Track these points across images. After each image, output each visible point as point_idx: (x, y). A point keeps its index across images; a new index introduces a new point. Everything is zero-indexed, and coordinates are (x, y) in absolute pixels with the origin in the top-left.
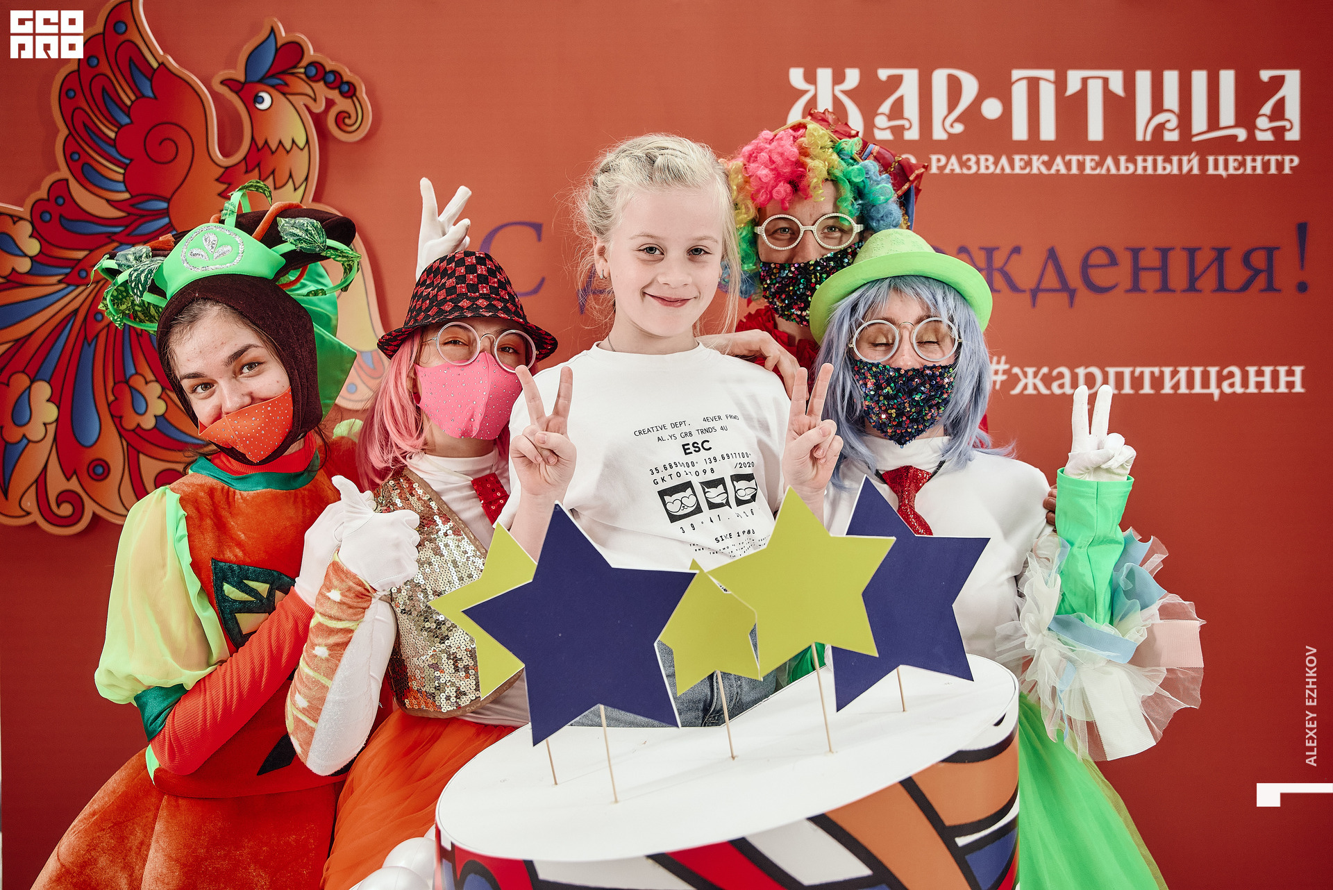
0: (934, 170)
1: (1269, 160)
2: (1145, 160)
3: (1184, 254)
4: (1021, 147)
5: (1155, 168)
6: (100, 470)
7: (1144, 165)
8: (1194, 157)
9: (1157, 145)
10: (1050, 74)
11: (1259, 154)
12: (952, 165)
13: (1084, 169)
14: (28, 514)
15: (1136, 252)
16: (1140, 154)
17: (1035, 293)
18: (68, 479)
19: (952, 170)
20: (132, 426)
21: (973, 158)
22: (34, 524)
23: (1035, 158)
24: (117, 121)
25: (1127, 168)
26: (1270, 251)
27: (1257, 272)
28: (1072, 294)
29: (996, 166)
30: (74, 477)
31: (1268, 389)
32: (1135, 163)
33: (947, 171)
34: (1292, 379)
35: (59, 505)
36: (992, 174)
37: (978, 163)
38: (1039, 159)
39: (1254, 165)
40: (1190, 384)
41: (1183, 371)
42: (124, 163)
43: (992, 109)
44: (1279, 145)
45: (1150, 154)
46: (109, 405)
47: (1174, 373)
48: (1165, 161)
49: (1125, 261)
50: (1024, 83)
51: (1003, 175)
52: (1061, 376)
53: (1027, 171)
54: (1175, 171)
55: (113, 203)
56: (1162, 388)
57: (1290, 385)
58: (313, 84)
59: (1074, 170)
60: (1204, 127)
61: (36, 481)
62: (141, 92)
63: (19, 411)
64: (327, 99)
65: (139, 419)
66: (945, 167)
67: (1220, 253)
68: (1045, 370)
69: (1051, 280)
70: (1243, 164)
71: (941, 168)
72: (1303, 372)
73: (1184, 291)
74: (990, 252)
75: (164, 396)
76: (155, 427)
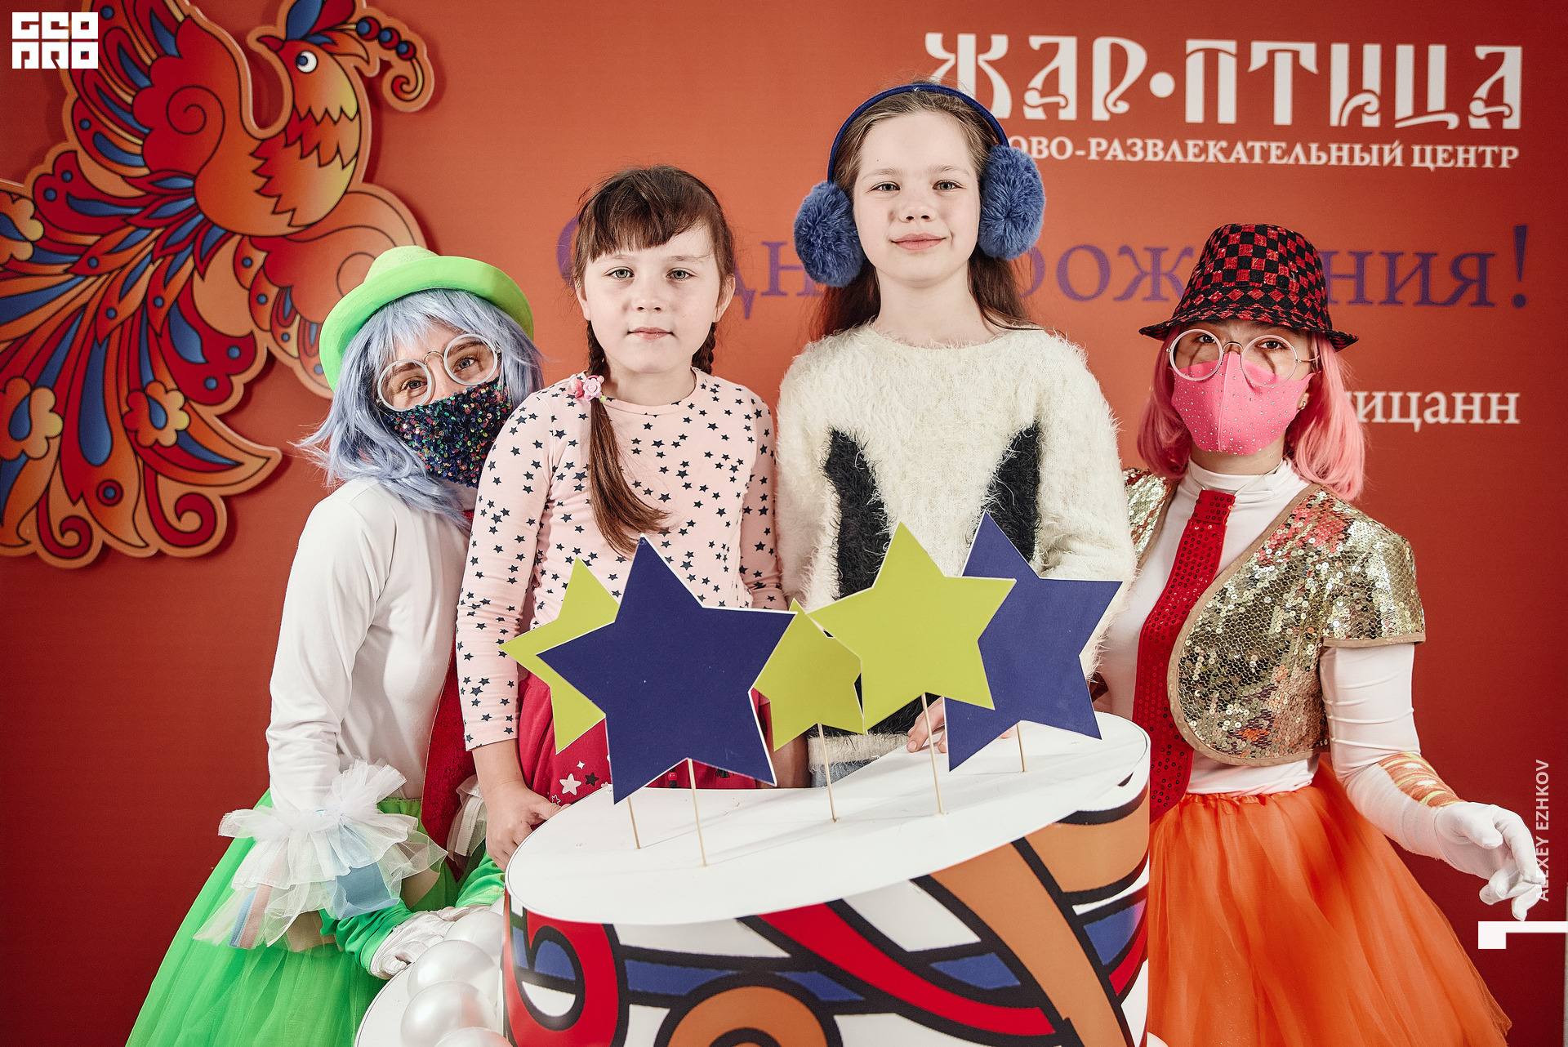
0: (1093, 156)
1: (1484, 151)
2: (1340, 149)
3: (1383, 260)
4: (1195, 131)
5: (1351, 158)
6: (111, 493)
7: (1339, 154)
8: (1396, 148)
9: (1354, 132)
11: (1473, 144)
12: (1115, 150)
13: (1269, 159)
14: (27, 543)
16: (1334, 142)
18: (74, 503)
19: (1115, 157)
20: (149, 442)
21: (1139, 143)
22: (34, 555)
23: (1211, 144)
24: (136, 84)
25: (1319, 158)
26: (1483, 258)
27: (1467, 282)
29: (1166, 153)
30: (81, 503)
31: (1477, 419)
32: (1328, 152)
33: (1109, 157)
34: (1505, 408)
35: (63, 534)
36: (1161, 162)
37: (1144, 148)
38: (1216, 145)
39: (1466, 157)
40: (1387, 413)
41: (1379, 396)
42: (144, 133)
43: (1162, 85)
44: (1496, 134)
45: (1346, 142)
46: (122, 417)
47: (1369, 399)
48: (1362, 150)
50: (1200, 56)
51: (1174, 163)
53: (1202, 159)
54: (1375, 163)
55: (129, 180)
57: (1503, 415)
58: (365, 43)
59: (1257, 159)
60: (1410, 112)
61: (37, 505)
62: (163, 49)
63: (18, 424)
64: (381, 61)
65: (156, 434)
66: (1106, 152)
67: (1425, 259)
70: (1453, 155)
71: (1102, 154)
72: (1518, 400)
73: (1382, 303)
74: (1156, 253)
75: (187, 407)
76: (176, 443)
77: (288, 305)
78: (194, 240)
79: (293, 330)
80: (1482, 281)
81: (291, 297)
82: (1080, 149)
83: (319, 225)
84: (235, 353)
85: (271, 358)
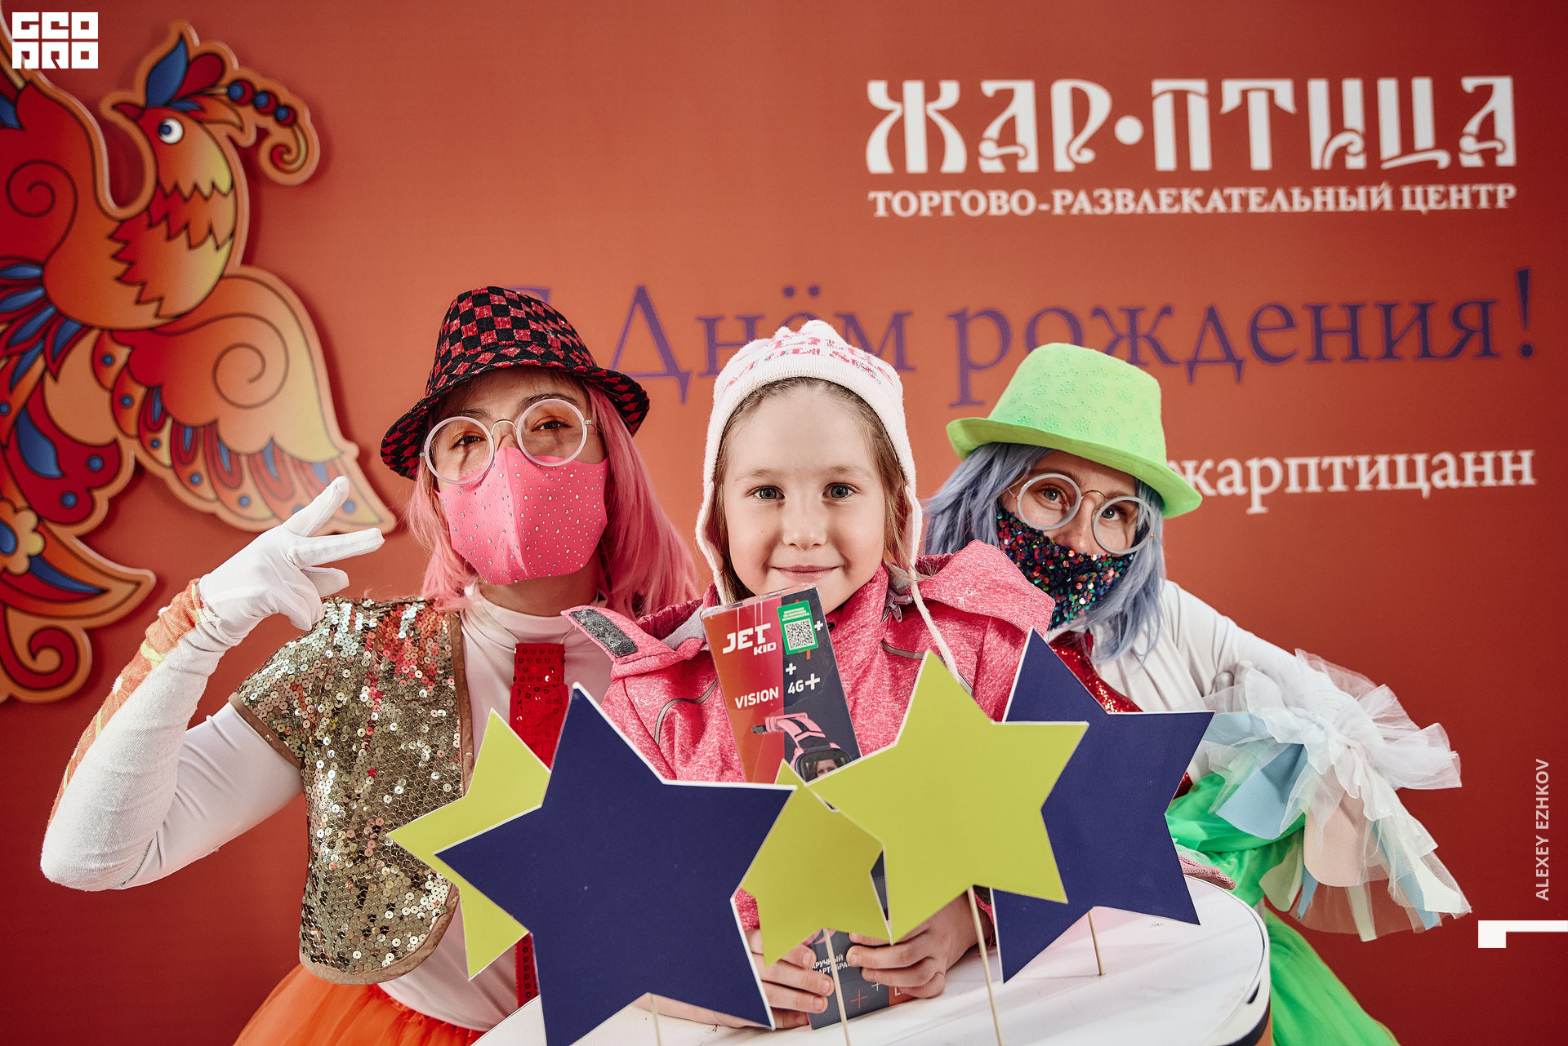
4: (1167, 180)
5: (1337, 202)
7: (1324, 199)
10: (1200, 86)
15: (1317, 311)
17: (1192, 365)
19: (1082, 210)
21: (1107, 194)
23: (1185, 192)
27: (1470, 333)
28: (1239, 365)
31: (1489, 481)
32: (1311, 196)
33: (1075, 211)
34: (1519, 468)
37: (1113, 199)
39: (1460, 197)
40: (1393, 478)
44: (1490, 172)
47: (1372, 464)
49: (1304, 319)
50: (1168, 97)
51: (1146, 216)
52: (1228, 471)
53: (1176, 209)
56: (1357, 481)
57: (1517, 475)
58: (237, 109)
60: (1396, 151)
62: (2, 121)
64: (257, 127)
65: (5, 561)
66: (1071, 206)
67: (1423, 311)
68: (1208, 464)
69: (1212, 349)
70: (1446, 196)
71: (1067, 208)
72: (1532, 458)
73: (1380, 358)
74: (1132, 314)
75: (40, 529)
76: (29, 571)
77: (158, 407)
78: (44, 337)
79: (165, 435)
80: (1486, 330)
81: (161, 399)
82: (1044, 202)
83: (192, 315)
84: (97, 464)
85: (139, 469)
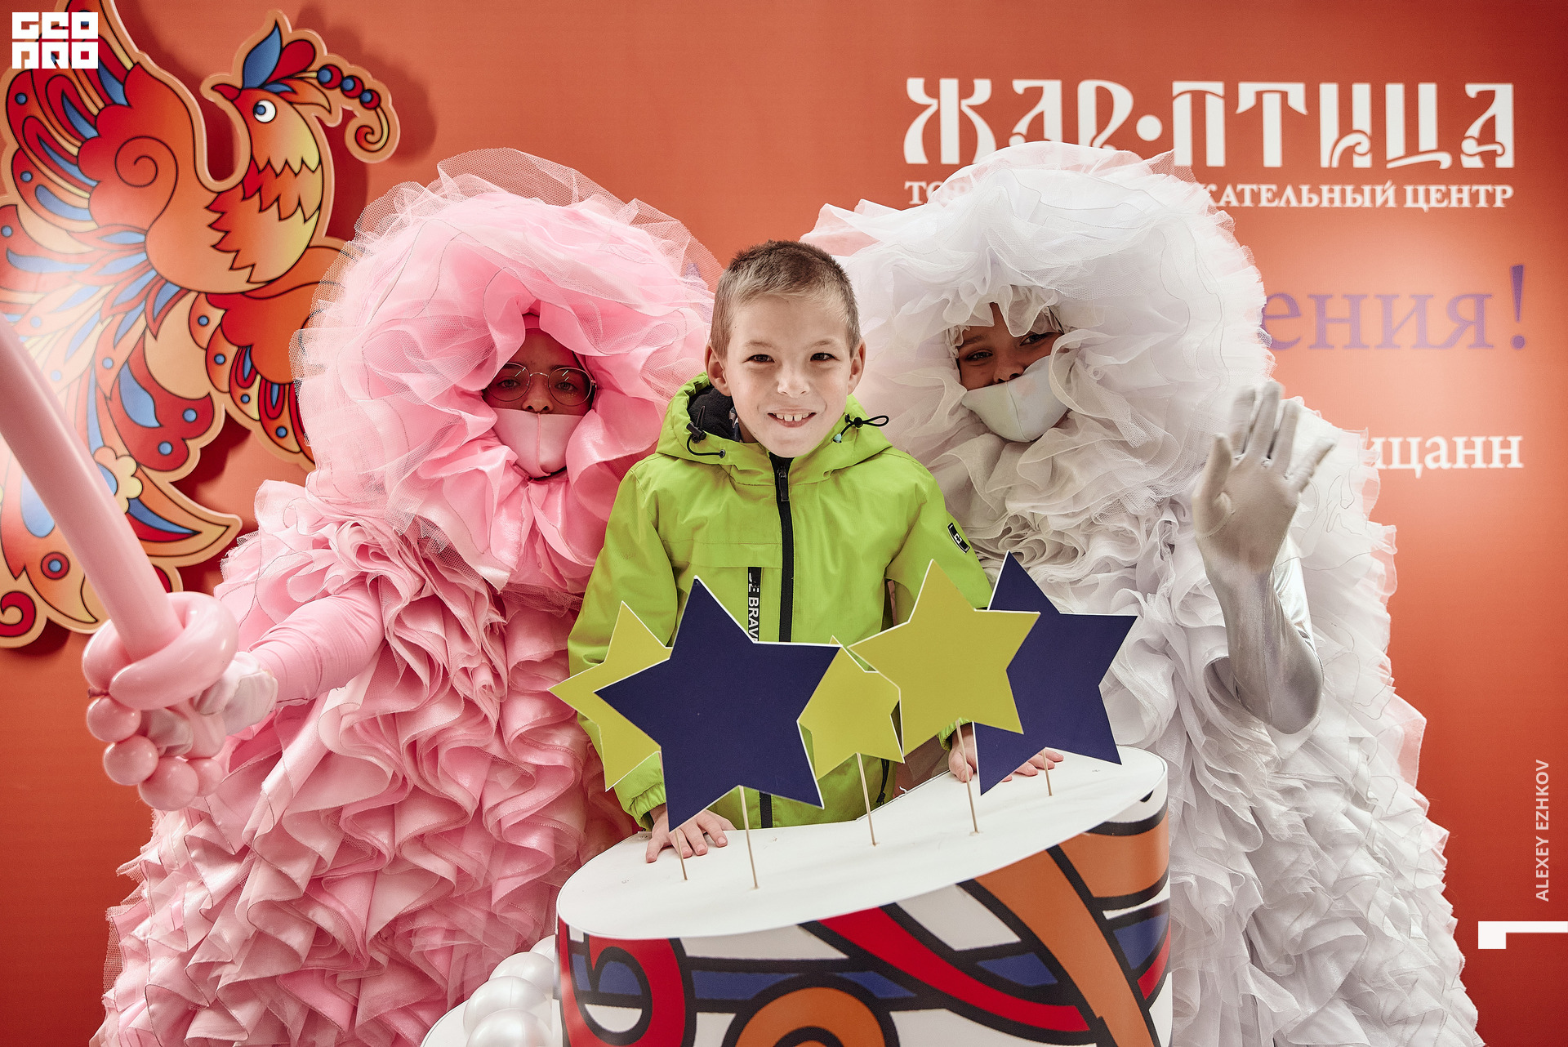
1: (1478, 191)
2: (1331, 191)
3: (1379, 303)
5: (1343, 200)
6: (57, 566)
7: (1331, 196)
8: (1388, 189)
10: (1218, 87)
11: (1466, 183)
13: (1260, 202)
15: (1321, 300)
16: (1325, 183)
18: (16, 578)
24: (80, 134)
25: (1310, 200)
26: (1480, 299)
27: (1464, 324)
30: (24, 575)
31: (1479, 464)
32: (1320, 194)
34: (1507, 452)
35: (4, 611)
39: (1460, 196)
40: (1388, 459)
41: (1379, 443)
42: (90, 186)
45: (1337, 184)
48: (1354, 191)
49: (1309, 310)
50: (1187, 97)
54: (1368, 204)
55: (75, 236)
57: (1506, 459)
58: (327, 92)
59: (1248, 203)
60: (1401, 152)
62: (111, 99)
64: (343, 109)
67: (1422, 302)
70: (1447, 195)
72: (1521, 443)
73: (1378, 347)
75: (139, 473)
77: (248, 366)
78: (146, 298)
79: (254, 392)
80: (1480, 323)
81: (251, 358)
83: (279, 281)
84: (191, 416)
85: (230, 421)
